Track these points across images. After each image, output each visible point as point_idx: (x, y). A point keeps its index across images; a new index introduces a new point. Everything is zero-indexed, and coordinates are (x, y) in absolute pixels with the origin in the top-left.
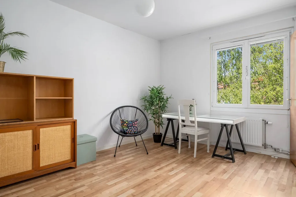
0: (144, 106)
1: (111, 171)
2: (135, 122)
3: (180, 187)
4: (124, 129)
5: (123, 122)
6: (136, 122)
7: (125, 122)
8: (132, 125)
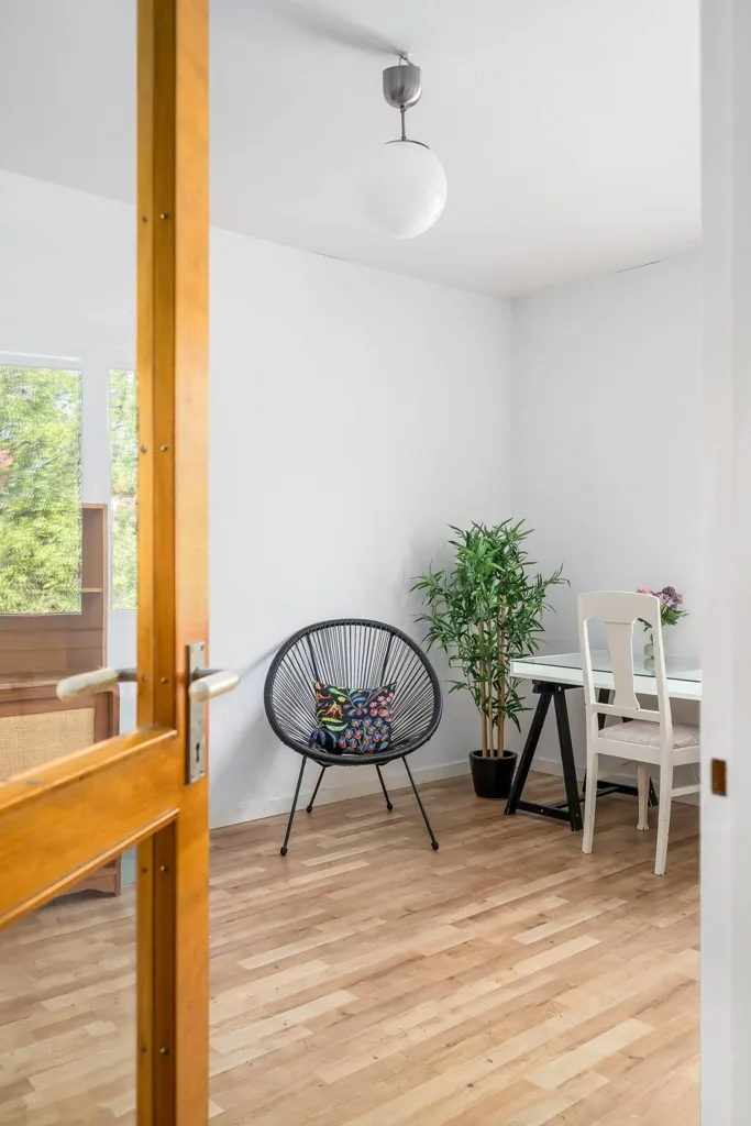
0: (431, 619)
1: (262, 914)
2: (381, 699)
3: (558, 994)
4: (330, 727)
5: (325, 697)
6: (386, 695)
7: (335, 697)
8: (365, 711)
